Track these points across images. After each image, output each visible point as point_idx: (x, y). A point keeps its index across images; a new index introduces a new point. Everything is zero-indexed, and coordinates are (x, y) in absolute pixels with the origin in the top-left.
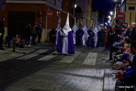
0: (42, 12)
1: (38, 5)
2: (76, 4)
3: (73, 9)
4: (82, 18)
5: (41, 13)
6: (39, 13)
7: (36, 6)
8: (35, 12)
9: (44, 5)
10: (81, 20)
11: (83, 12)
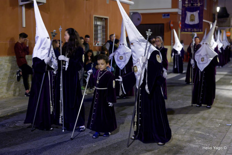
0: (173, 23)
1: (168, 14)
2: (218, 6)
3: (214, 15)
4: (229, 26)
5: (172, 25)
6: (170, 25)
7: (164, 16)
8: (163, 24)
9: (176, 13)
10: (228, 29)
11: (230, 16)
